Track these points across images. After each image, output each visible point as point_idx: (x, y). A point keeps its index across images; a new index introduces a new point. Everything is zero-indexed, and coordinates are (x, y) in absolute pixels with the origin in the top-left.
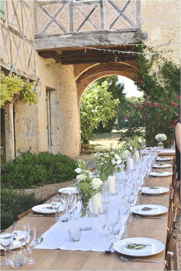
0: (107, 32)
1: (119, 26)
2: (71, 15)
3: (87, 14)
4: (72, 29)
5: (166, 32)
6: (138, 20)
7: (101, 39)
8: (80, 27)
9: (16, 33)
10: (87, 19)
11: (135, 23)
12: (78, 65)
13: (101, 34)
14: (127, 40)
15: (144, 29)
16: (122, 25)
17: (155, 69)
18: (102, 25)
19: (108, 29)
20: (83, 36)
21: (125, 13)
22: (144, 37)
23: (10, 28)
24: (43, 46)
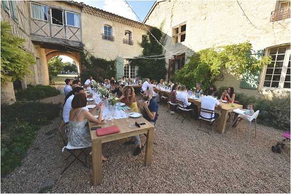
0: (68, 40)
1: (72, 39)
2: (51, 29)
3: (58, 30)
4: (51, 35)
5: (92, 46)
6: (81, 39)
7: (65, 42)
8: (56, 35)
9: (23, 31)
10: (58, 32)
11: (80, 39)
12: (47, 49)
13: (65, 41)
14: (77, 45)
15: (84, 42)
16: (74, 39)
17: (88, 57)
18: (66, 37)
19: (68, 39)
20: (58, 39)
21: (76, 34)
22: (83, 45)
23: (20, 28)
24: (35, 39)
